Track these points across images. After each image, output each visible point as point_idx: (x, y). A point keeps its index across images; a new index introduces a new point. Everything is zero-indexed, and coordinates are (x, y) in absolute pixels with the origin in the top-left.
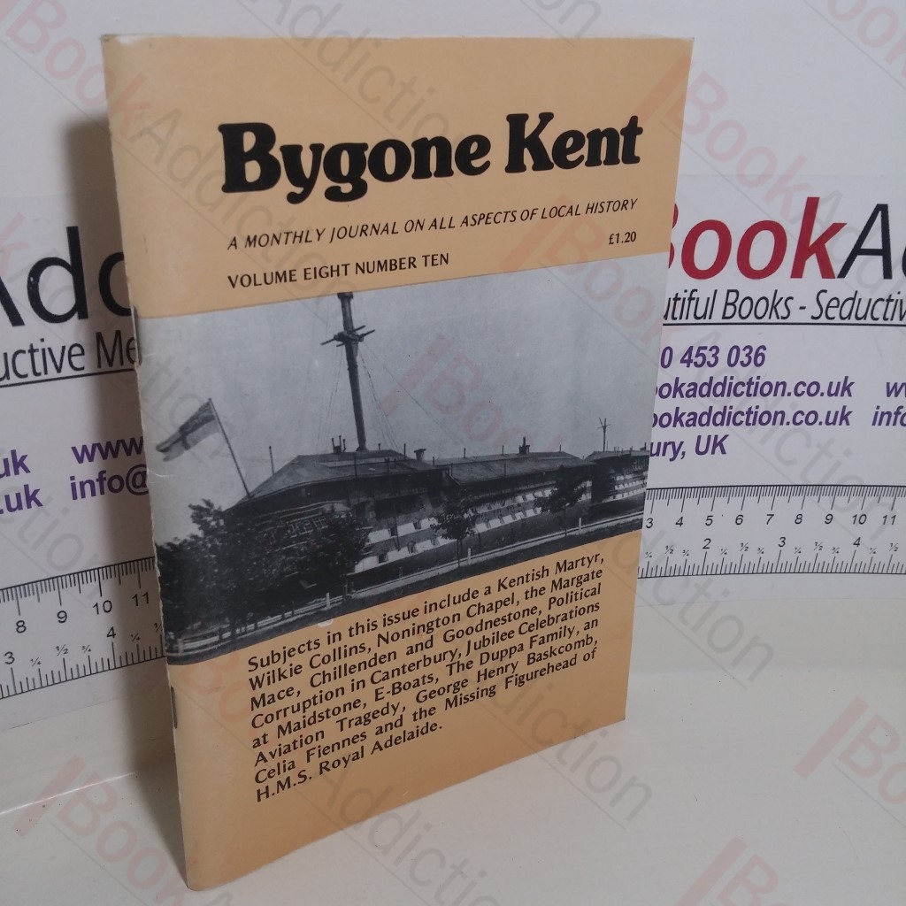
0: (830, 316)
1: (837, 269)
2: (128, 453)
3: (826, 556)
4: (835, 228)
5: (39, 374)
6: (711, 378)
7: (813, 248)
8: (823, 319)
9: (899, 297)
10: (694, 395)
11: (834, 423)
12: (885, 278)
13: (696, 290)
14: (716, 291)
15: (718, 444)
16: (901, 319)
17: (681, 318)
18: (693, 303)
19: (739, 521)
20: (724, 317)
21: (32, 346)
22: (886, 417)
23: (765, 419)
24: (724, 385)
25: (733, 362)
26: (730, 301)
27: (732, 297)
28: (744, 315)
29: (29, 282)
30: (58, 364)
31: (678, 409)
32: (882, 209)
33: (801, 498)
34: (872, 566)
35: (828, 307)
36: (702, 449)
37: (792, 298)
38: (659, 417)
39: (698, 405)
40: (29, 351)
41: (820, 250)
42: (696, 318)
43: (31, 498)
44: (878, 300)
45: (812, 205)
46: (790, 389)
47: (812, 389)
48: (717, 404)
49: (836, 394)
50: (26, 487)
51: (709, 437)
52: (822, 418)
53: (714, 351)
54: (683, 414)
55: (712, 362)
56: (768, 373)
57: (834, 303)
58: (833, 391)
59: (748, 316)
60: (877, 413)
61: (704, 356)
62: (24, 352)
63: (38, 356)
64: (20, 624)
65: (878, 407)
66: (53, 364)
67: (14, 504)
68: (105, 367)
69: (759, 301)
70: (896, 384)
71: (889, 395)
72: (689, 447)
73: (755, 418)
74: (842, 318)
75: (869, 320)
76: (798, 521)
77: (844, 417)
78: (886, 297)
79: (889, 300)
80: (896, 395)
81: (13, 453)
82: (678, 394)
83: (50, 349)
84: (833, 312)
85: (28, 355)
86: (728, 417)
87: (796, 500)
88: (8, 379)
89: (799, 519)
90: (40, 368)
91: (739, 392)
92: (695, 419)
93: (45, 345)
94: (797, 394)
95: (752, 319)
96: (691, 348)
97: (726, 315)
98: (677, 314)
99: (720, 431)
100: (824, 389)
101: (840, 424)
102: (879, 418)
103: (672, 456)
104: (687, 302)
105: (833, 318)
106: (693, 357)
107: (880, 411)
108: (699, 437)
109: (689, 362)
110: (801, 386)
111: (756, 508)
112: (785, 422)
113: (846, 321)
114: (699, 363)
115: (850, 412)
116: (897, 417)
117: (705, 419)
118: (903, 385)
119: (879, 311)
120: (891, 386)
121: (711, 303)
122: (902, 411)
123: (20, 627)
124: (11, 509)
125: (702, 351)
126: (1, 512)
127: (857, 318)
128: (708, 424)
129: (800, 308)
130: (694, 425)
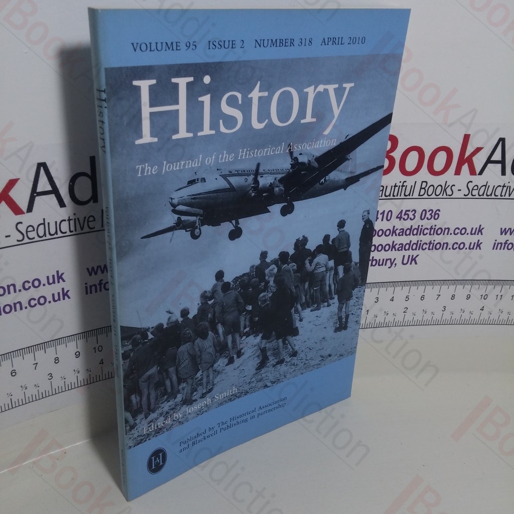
0: (473, 194)
1: (478, 170)
3: (466, 316)
4: (478, 150)
5: (72, 232)
6: (412, 226)
7: (465, 160)
8: (470, 196)
9: (509, 185)
10: (402, 235)
11: (473, 248)
12: (502, 175)
13: (406, 182)
14: (416, 182)
15: (414, 260)
16: (509, 196)
17: (397, 196)
18: (404, 188)
19: (422, 299)
20: (419, 195)
21: (69, 217)
22: (500, 245)
23: (438, 246)
24: (418, 230)
25: (423, 218)
26: (423, 187)
27: (424, 184)
28: (429, 194)
29: (70, 185)
30: (82, 226)
31: (393, 242)
32: (502, 140)
33: (455, 286)
34: (489, 321)
35: (473, 189)
36: (405, 262)
37: (454, 185)
38: (384, 246)
39: (404, 240)
40: (68, 220)
41: (470, 161)
42: (405, 195)
43: (65, 294)
44: (498, 186)
45: (467, 138)
46: (451, 231)
47: (462, 231)
48: (414, 239)
49: (475, 234)
50: (63, 289)
51: (409, 256)
52: (467, 246)
53: (413, 212)
54: (396, 244)
55: (412, 217)
56: (439, 223)
57: (476, 188)
58: (473, 232)
59: (431, 194)
60: (495, 243)
61: (408, 215)
62: (65, 220)
63: (72, 223)
64: (56, 359)
65: (496, 241)
66: (79, 226)
67: (56, 298)
69: (437, 187)
70: (505, 228)
71: (501, 234)
72: (399, 261)
73: (433, 246)
74: (479, 195)
75: (493, 196)
77: (478, 245)
78: (502, 185)
79: (504, 186)
80: (505, 234)
81: (58, 272)
82: (394, 234)
83: (78, 218)
84: (475, 192)
85: (67, 222)
86: (419, 246)
87: (452, 287)
88: (57, 234)
89: (453, 297)
90: (73, 228)
91: (425, 233)
92: (402, 247)
93: (76, 217)
94: (455, 234)
95: (434, 196)
96: (402, 211)
97: (421, 194)
98: (395, 194)
100: (469, 231)
101: (476, 249)
102: (496, 246)
103: (390, 266)
104: (401, 188)
105: (475, 195)
106: (403, 216)
107: (497, 242)
108: (404, 256)
109: (400, 218)
110: (457, 230)
111: (431, 291)
112: (448, 248)
113: (482, 197)
114: (406, 218)
115: (481, 243)
116: (506, 245)
117: (407, 247)
118: (509, 229)
119: (498, 192)
120: (503, 230)
121: (413, 188)
122: (508, 242)
123: (57, 360)
124: (55, 301)
125: (407, 213)
126: (50, 302)
127: (487, 195)
128: (409, 249)
129: (459, 190)
130: (402, 250)
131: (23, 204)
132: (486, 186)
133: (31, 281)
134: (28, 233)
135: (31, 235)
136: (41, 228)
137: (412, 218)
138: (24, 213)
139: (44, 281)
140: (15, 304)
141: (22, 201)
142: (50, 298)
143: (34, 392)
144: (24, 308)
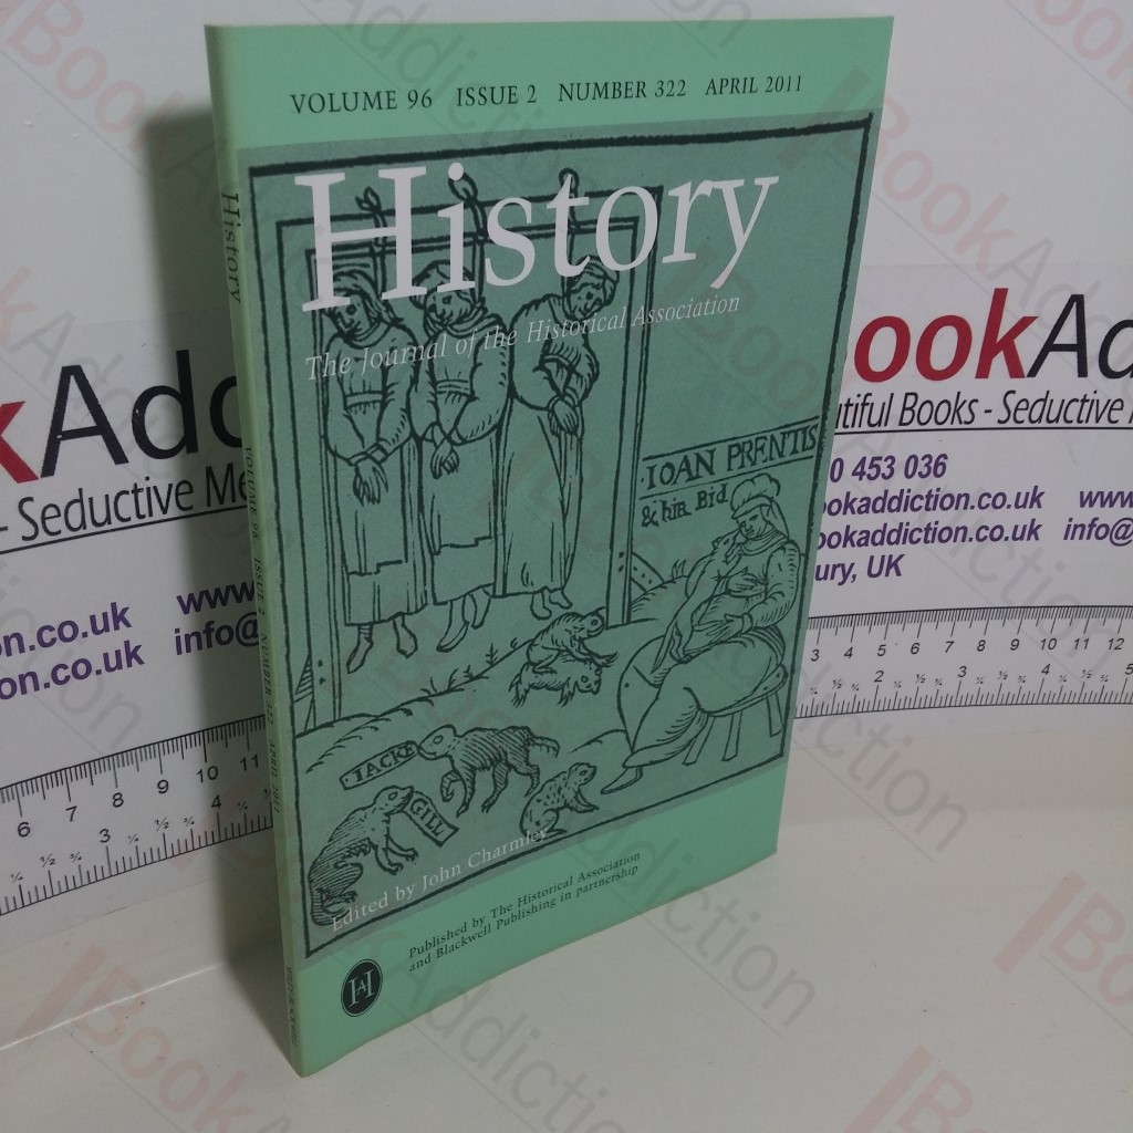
0: (1019, 419)
1: (1027, 366)
2: (239, 600)
3: (1011, 686)
4: (1025, 322)
5: (144, 517)
6: (886, 492)
7: (999, 345)
8: (1011, 423)
9: (1095, 397)
10: (867, 511)
11: (1021, 538)
12: (1079, 376)
13: (871, 394)
14: (892, 395)
15: (892, 565)
16: (1097, 421)
17: (853, 426)
18: (867, 408)
19: (915, 650)
20: (901, 424)
21: (136, 485)
22: (1079, 530)
23: (945, 535)
24: (900, 499)
25: (910, 472)
26: (908, 405)
27: (911, 399)
28: (923, 420)
29: (134, 414)
30: (164, 504)
31: (848, 527)
32: (1077, 301)
33: (984, 622)
34: (1062, 696)
35: (1017, 409)
36: (875, 570)
37: (976, 401)
38: (827, 537)
39: (872, 522)
40: (133, 492)
41: (1008, 347)
42: (870, 425)
43: (133, 655)
44: (1072, 401)
45: (1000, 297)
46: (973, 501)
47: (997, 501)
48: (892, 520)
49: (1024, 506)
50: (127, 644)
51: (883, 557)
53: (889, 461)
54: (854, 532)
55: (887, 472)
56: (949, 483)
57: (1023, 405)
58: (1021, 503)
59: (928, 422)
61: (878, 468)
62: (127, 493)
63: (142, 497)
64: (117, 797)
65: (1071, 520)
66: (158, 505)
67: (113, 663)
68: (215, 505)
69: (940, 404)
70: (1091, 493)
71: (1082, 505)
72: (860, 570)
73: (933, 534)
74: (1032, 422)
75: (1061, 423)
76: (981, 648)
77: (1033, 531)
78: (1081, 398)
79: (1084, 400)
80: (1091, 505)
81: (114, 606)
82: (849, 511)
83: (155, 488)
84: (1022, 415)
85: (132, 496)
86: (905, 535)
87: (979, 625)
88: (110, 523)
89: (981, 646)
90: (144, 510)
91: (916, 506)
92: (867, 538)
93: (151, 484)
94: (981, 507)
95: (932, 425)
96: (864, 459)
97: (904, 421)
98: (849, 422)
99: (895, 551)
100: (1011, 500)
101: (1029, 539)
102: (1071, 531)
103: (841, 579)
104: (860, 408)
105: (1022, 422)
106: (866, 469)
107: (1073, 524)
108: (872, 558)
109: (861, 474)
110: (985, 497)
111: (935, 635)
112: (967, 539)
113: (1037, 425)
114: (873, 475)
115: (1039, 526)
116: (1092, 529)
117: (878, 538)
118: (1098, 493)
119: (1072, 413)
120: (1085, 497)
121: (886, 408)
122: (1098, 523)
123: (118, 800)
124: (109, 669)
125: (876, 462)
126: (99, 672)
127: (1049, 421)
128: (882, 543)
129: (986, 411)
130: (866, 544)
131: (34, 459)
132: (1045, 400)
133: (56, 626)
134: (47, 521)
135: (53, 525)
136: (75, 510)
137: (887, 474)
138: (35, 478)
139: (84, 626)
140: (22, 678)
141: (31, 450)
142: (98, 664)
143: (71, 869)
144: (41, 686)
